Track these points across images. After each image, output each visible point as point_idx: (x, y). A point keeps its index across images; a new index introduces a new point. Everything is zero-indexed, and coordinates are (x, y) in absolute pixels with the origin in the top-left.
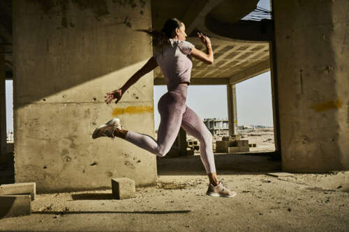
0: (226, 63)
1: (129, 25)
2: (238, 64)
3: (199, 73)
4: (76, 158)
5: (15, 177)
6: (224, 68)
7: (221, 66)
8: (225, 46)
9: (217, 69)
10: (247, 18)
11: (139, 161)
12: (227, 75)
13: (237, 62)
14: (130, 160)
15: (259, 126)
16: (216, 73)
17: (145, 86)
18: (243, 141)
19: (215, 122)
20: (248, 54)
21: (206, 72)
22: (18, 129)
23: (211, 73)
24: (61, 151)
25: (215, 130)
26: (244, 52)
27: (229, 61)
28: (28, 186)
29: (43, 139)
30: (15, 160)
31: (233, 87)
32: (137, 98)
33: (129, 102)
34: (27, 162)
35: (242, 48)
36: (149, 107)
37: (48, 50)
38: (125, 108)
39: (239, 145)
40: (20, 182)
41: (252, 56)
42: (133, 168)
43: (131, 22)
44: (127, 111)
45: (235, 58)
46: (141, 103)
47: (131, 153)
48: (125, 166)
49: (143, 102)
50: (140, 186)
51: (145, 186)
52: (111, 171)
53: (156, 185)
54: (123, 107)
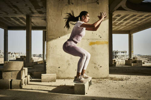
0: (130, 23)
1: (98, 3)
2: (136, 24)
3: (116, 28)
4: (72, 64)
5: (47, 71)
6: (129, 26)
7: (127, 25)
8: (132, 15)
9: (125, 26)
11: (101, 67)
12: (129, 29)
13: (136, 23)
14: (97, 66)
15: (138, 55)
16: (124, 28)
17: (104, 32)
18: (139, 60)
19: (118, 52)
20: (143, 19)
21: (119, 28)
22: (48, 50)
23: (122, 28)
24: (66, 60)
25: (118, 56)
26: (141, 18)
27: (133, 22)
28: (53, 75)
29: (59, 55)
30: (46, 64)
31: (132, 35)
32: (101, 37)
33: (97, 39)
34: (52, 65)
35: (140, 16)
36: (106, 42)
37: (62, 15)
38: (95, 42)
39: (137, 62)
40: (48, 73)
41: (144, 20)
42: (98, 70)
43: (99, 2)
44: (96, 43)
45: (136, 21)
46: (102, 40)
47: (97, 63)
48: (94, 69)
49: (103, 39)
50: (101, 78)
51: (103, 78)
52: (88, 71)
53: (108, 78)
54: (94, 41)
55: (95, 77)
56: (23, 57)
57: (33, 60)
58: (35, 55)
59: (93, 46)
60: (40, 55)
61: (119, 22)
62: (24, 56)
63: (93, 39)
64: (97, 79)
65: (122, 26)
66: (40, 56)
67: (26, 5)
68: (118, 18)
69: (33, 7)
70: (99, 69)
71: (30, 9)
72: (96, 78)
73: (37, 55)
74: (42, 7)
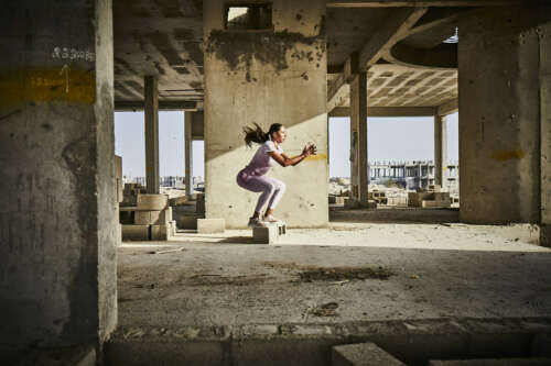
0: (428, 91)
1: (306, 78)
3: (394, 101)
6: (427, 95)
7: (424, 93)
9: (417, 97)
10: (448, 41)
13: (444, 89)
16: (417, 101)
18: (443, 193)
23: (410, 101)
27: (433, 88)
28: (220, 221)
31: (444, 119)
36: (323, 155)
37: (234, 103)
39: (437, 198)
45: (440, 84)
48: (299, 209)
52: (287, 213)
55: (300, 225)
56: (132, 188)
61: (397, 88)
64: (305, 229)
65: (408, 96)
67: (149, 58)
68: (390, 79)
69: (165, 61)
70: (308, 210)
71: (157, 65)
72: (302, 228)
74: (188, 61)
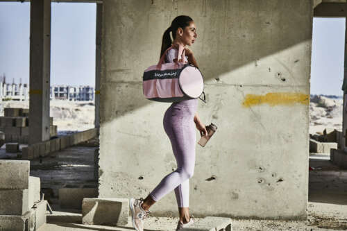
11: (281, 180)
14: (267, 176)
29: (140, 136)
32: (284, 80)
33: (271, 86)
34: (117, 168)
36: (303, 96)
38: (264, 94)
42: (271, 190)
44: (266, 100)
46: (289, 88)
47: (269, 166)
48: (258, 186)
49: (292, 87)
50: (280, 218)
51: (289, 219)
52: (236, 192)
53: (305, 219)
54: (260, 92)
55: (259, 214)
57: (56, 127)
58: (62, 89)
59: (255, 108)
60: (88, 89)
62: (20, 111)
63: (257, 86)
64: (265, 221)
66: (84, 95)
70: (273, 189)
72: (262, 219)
73: (71, 91)
